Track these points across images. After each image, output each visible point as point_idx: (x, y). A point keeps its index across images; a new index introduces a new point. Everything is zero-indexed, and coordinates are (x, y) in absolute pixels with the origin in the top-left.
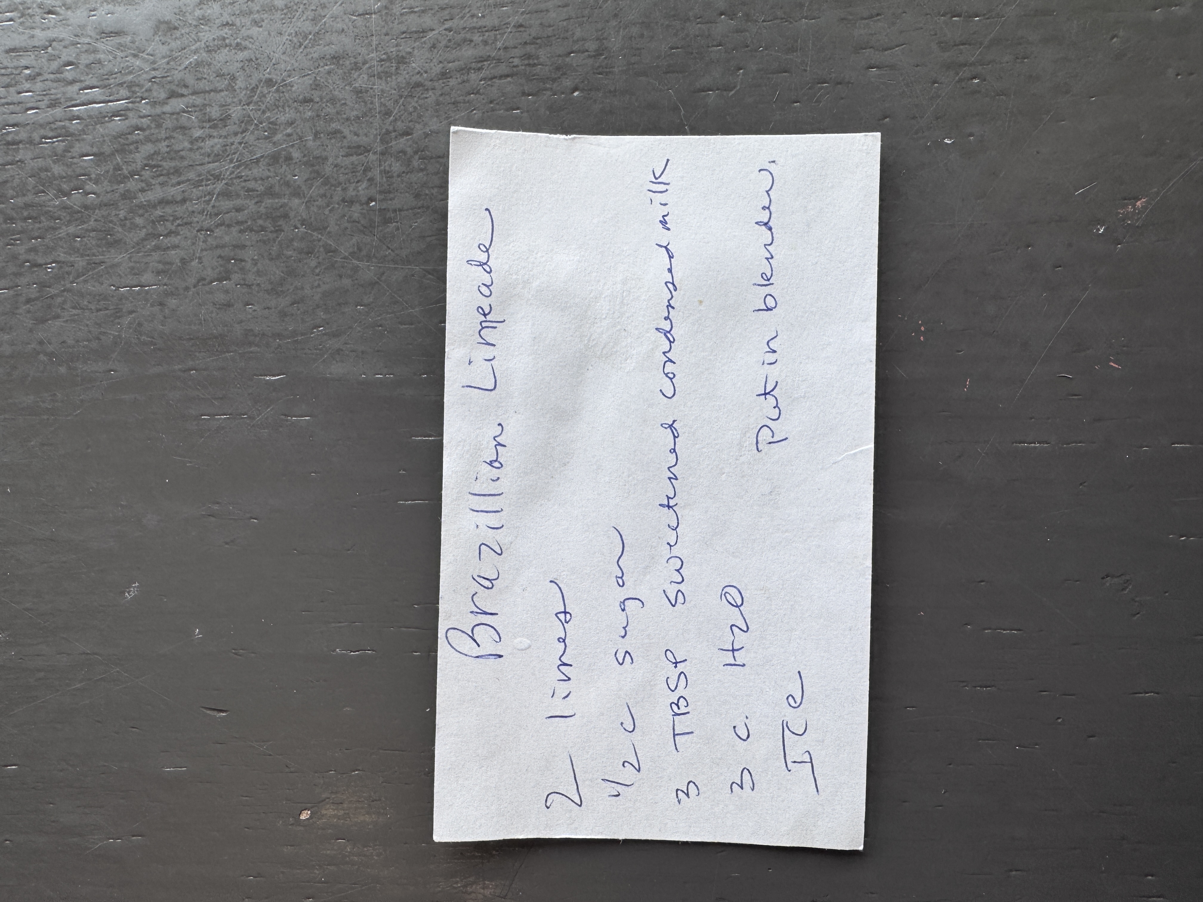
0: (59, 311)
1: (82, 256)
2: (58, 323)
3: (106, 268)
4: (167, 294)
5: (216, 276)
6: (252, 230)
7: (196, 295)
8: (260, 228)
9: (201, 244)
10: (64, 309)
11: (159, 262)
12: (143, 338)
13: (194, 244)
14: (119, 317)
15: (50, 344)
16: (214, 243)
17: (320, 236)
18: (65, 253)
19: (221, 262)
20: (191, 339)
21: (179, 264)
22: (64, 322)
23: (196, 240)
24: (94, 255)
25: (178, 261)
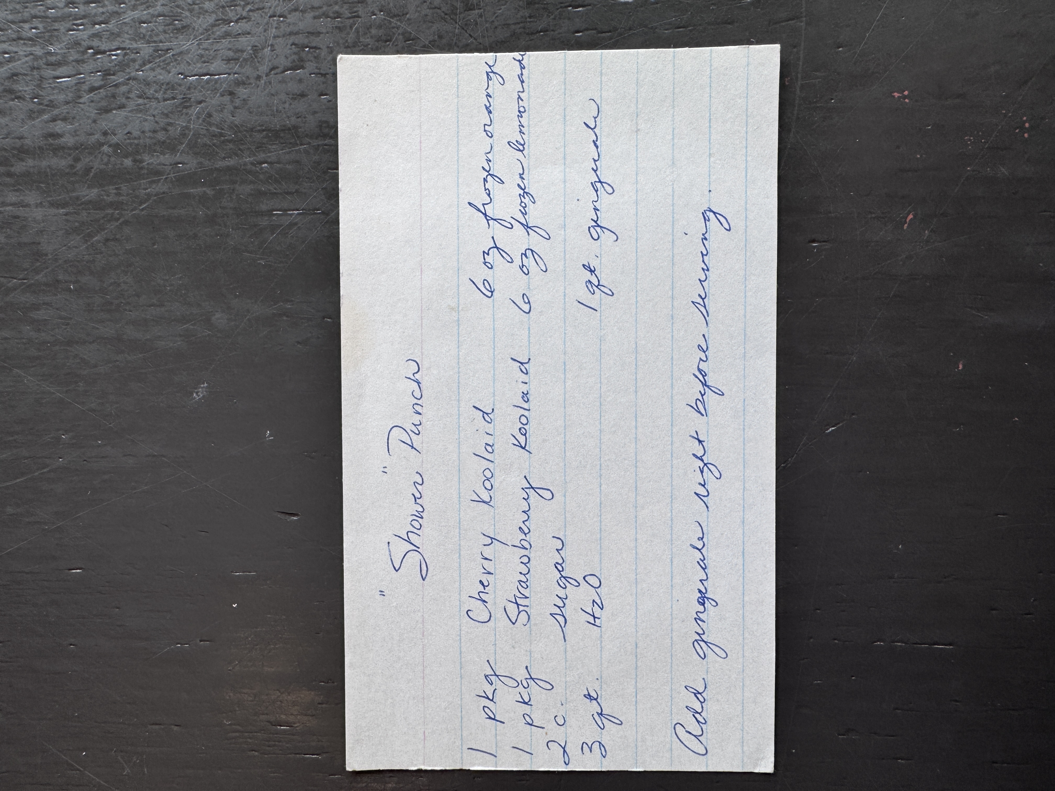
0: (124, 100)
1: (148, 42)
2: (123, 113)
3: (173, 55)
4: (239, 83)
5: (289, 64)
6: (328, 17)
7: (268, 84)
8: (336, 15)
9: (274, 30)
10: (129, 98)
11: (230, 49)
12: (214, 129)
13: (265, 31)
14: (186, 107)
15: (115, 135)
16: (288, 30)
17: (399, 23)
18: (130, 39)
19: (296, 50)
20: (263, 131)
21: (251, 52)
22: (130, 112)
23: (268, 27)
24: (161, 42)
25: (250, 48)
